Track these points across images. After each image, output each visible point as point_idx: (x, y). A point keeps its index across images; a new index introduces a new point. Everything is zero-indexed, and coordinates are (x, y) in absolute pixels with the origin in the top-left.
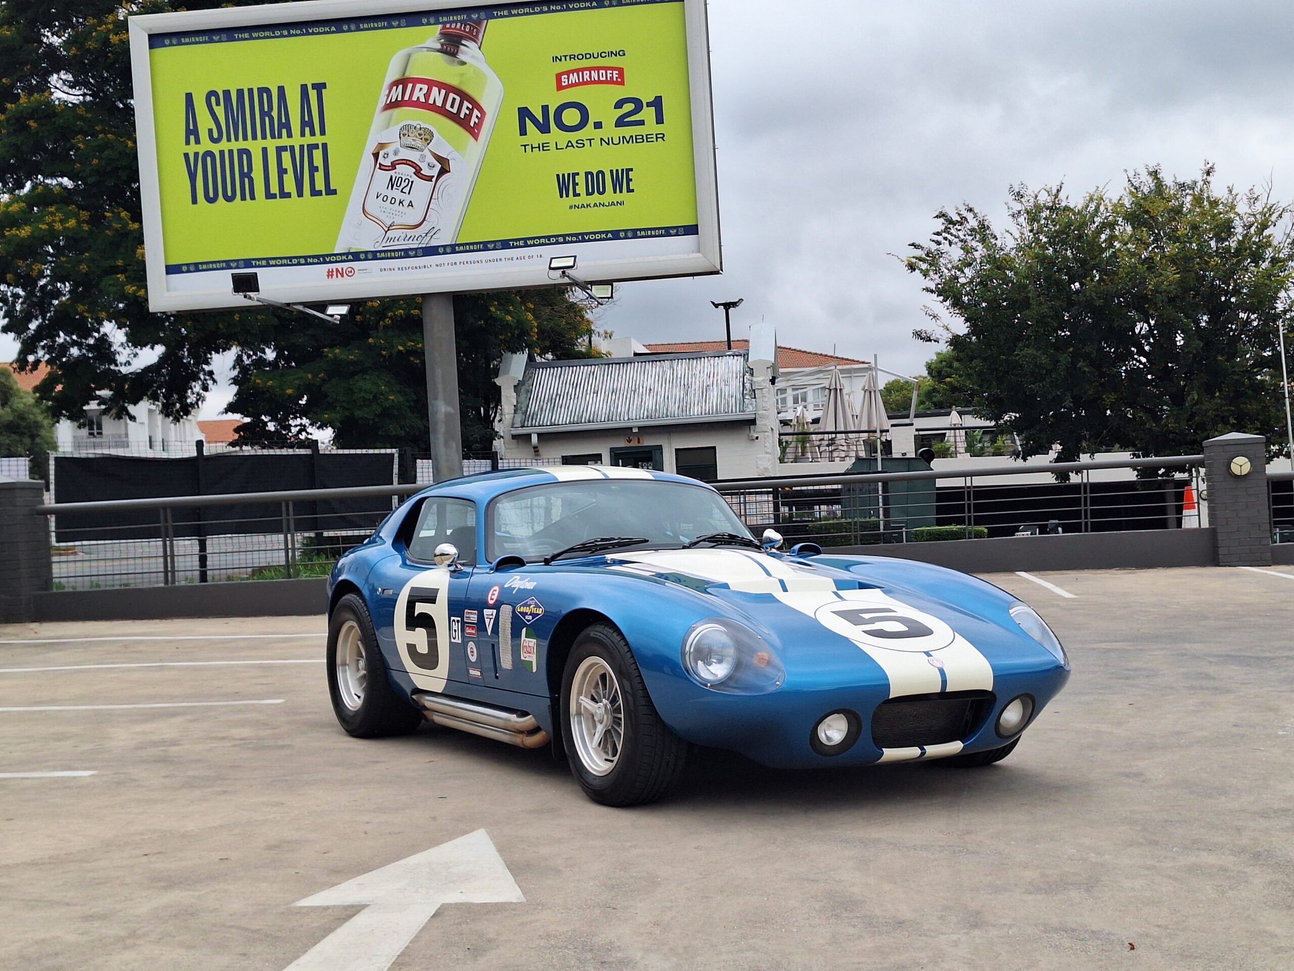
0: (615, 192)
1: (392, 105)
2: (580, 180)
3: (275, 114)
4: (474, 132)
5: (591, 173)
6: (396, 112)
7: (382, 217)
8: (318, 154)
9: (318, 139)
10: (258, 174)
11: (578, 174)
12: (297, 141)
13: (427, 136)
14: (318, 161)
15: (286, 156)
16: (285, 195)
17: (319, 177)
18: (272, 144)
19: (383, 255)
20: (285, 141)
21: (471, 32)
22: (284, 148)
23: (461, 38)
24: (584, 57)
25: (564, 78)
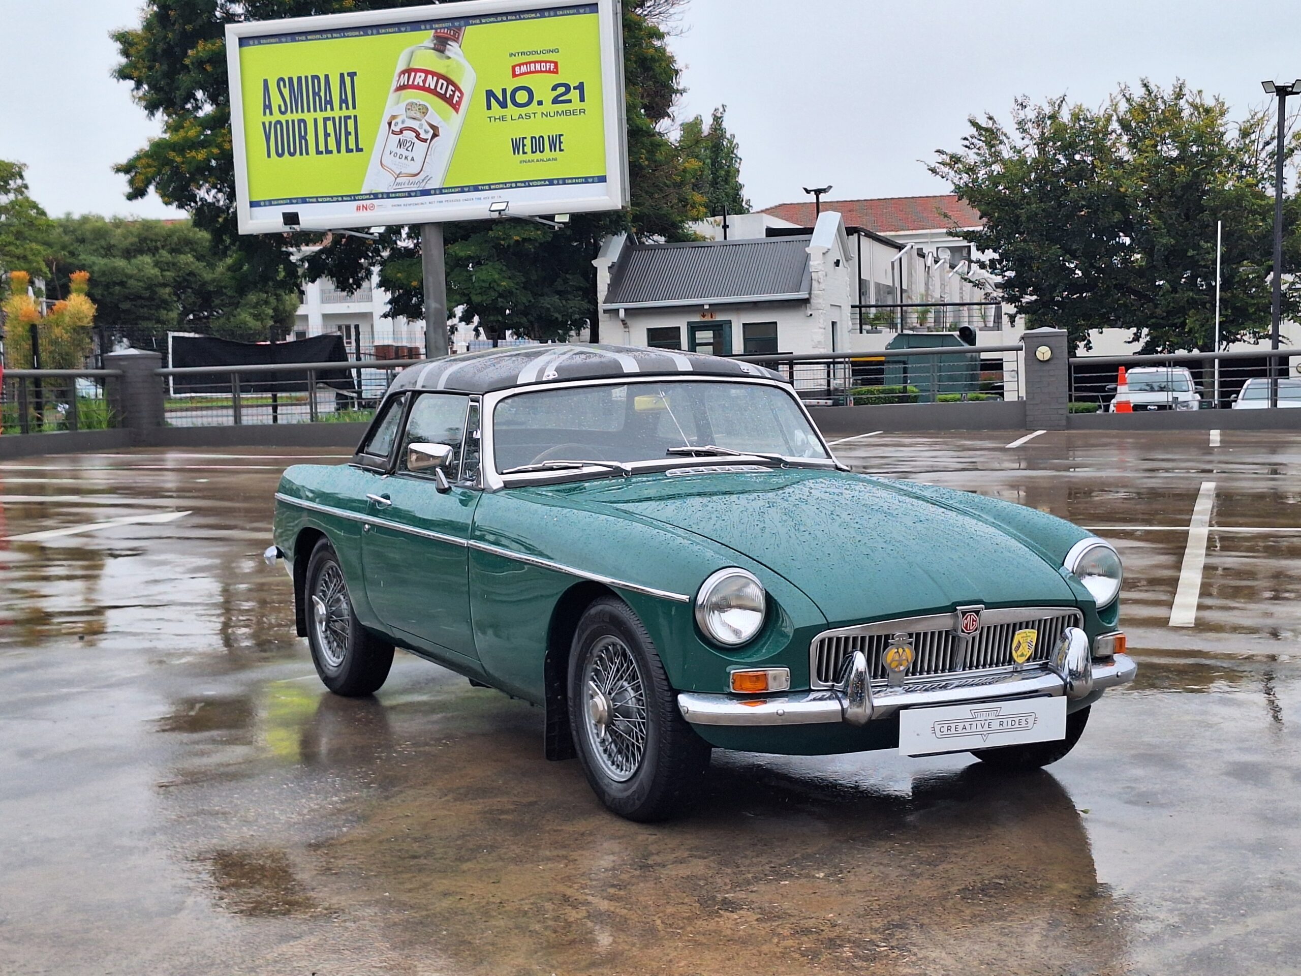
0: (551, 151)
1: (401, 88)
2: (528, 142)
3: (322, 94)
4: (456, 107)
5: (535, 138)
6: (404, 92)
7: (394, 168)
8: (351, 123)
9: (351, 112)
10: (311, 137)
11: (525, 138)
12: (337, 113)
13: (424, 111)
14: (351, 128)
15: (330, 124)
16: (329, 152)
17: (352, 139)
18: (320, 116)
19: (394, 195)
20: (329, 113)
21: (454, 35)
22: (328, 119)
23: (448, 39)
24: (531, 53)
25: (517, 69)
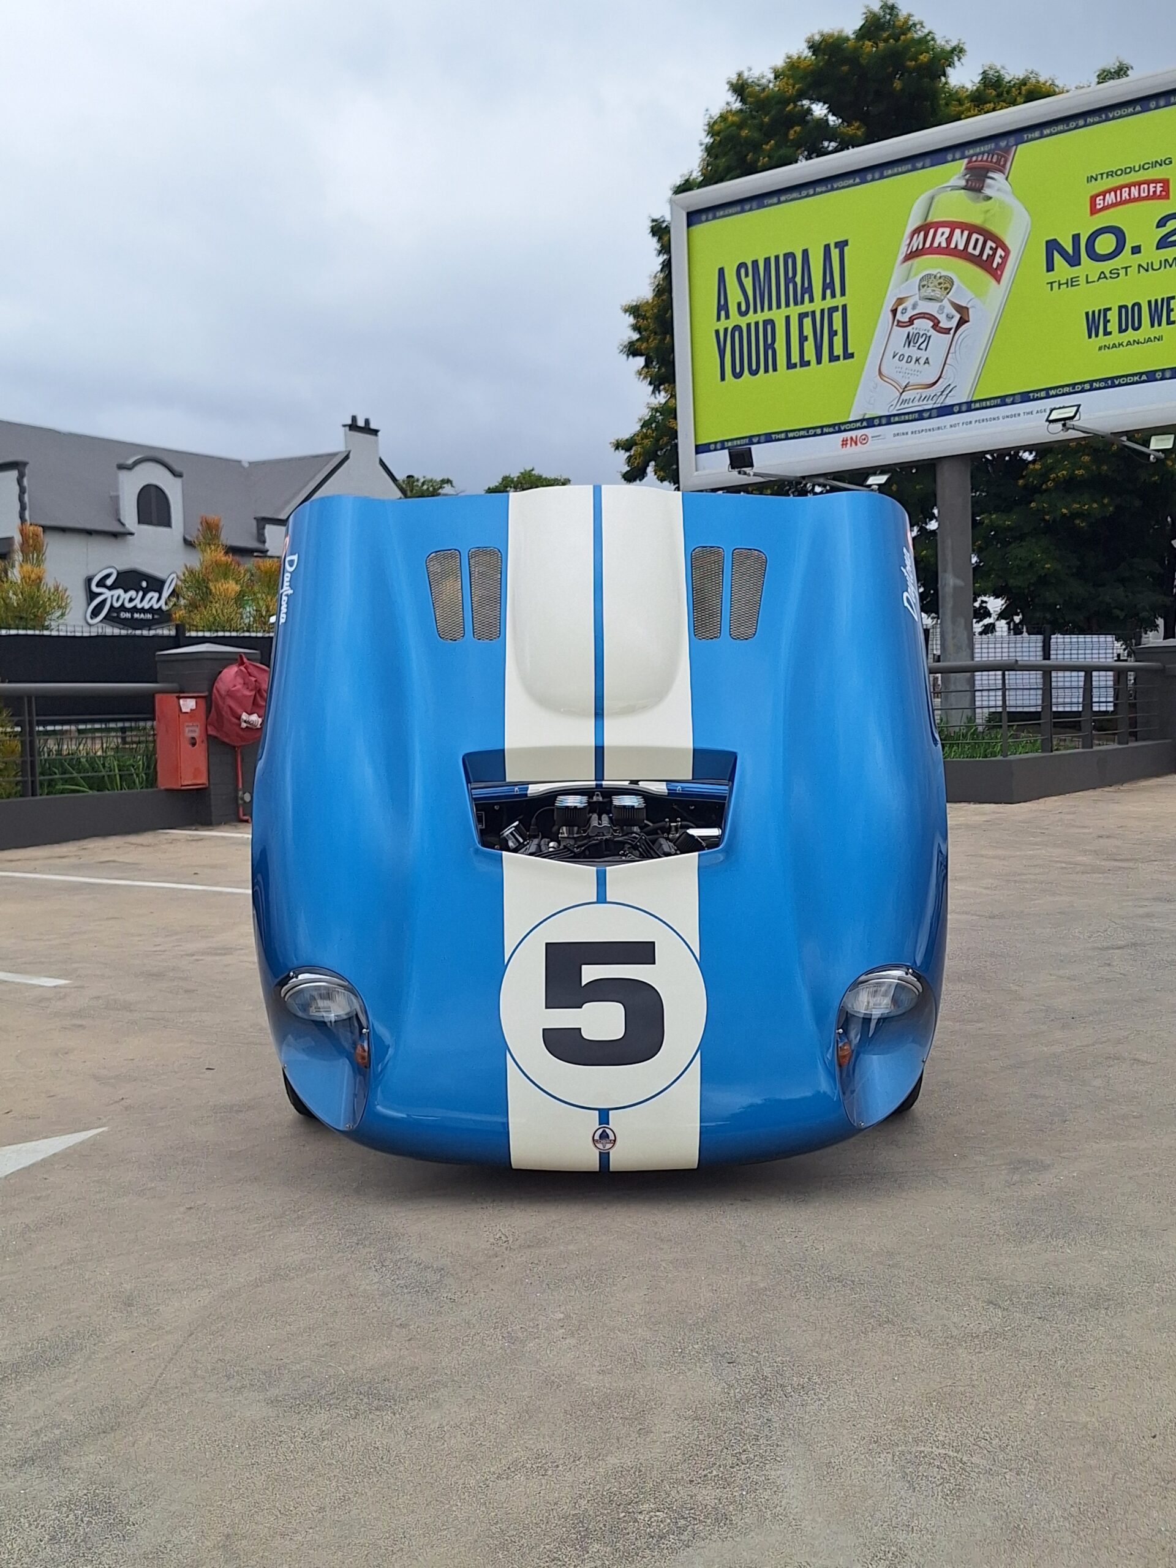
0: (1152, 326)
1: (911, 256)
2: (1113, 316)
3: (798, 279)
4: (996, 274)
5: (1126, 307)
6: (917, 261)
7: (898, 377)
8: (837, 317)
9: (839, 301)
10: (780, 346)
11: (1110, 309)
12: (819, 305)
13: (947, 284)
14: (838, 325)
15: (807, 322)
16: (805, 364)
17: (838, 340)
18: (794, 311)
19: (897, 419)
20: (807, 307)
21: (998, 161)
22: (806, 315)
23: (988, 170)
24: (1124, 172)
25: (1099, 201)
